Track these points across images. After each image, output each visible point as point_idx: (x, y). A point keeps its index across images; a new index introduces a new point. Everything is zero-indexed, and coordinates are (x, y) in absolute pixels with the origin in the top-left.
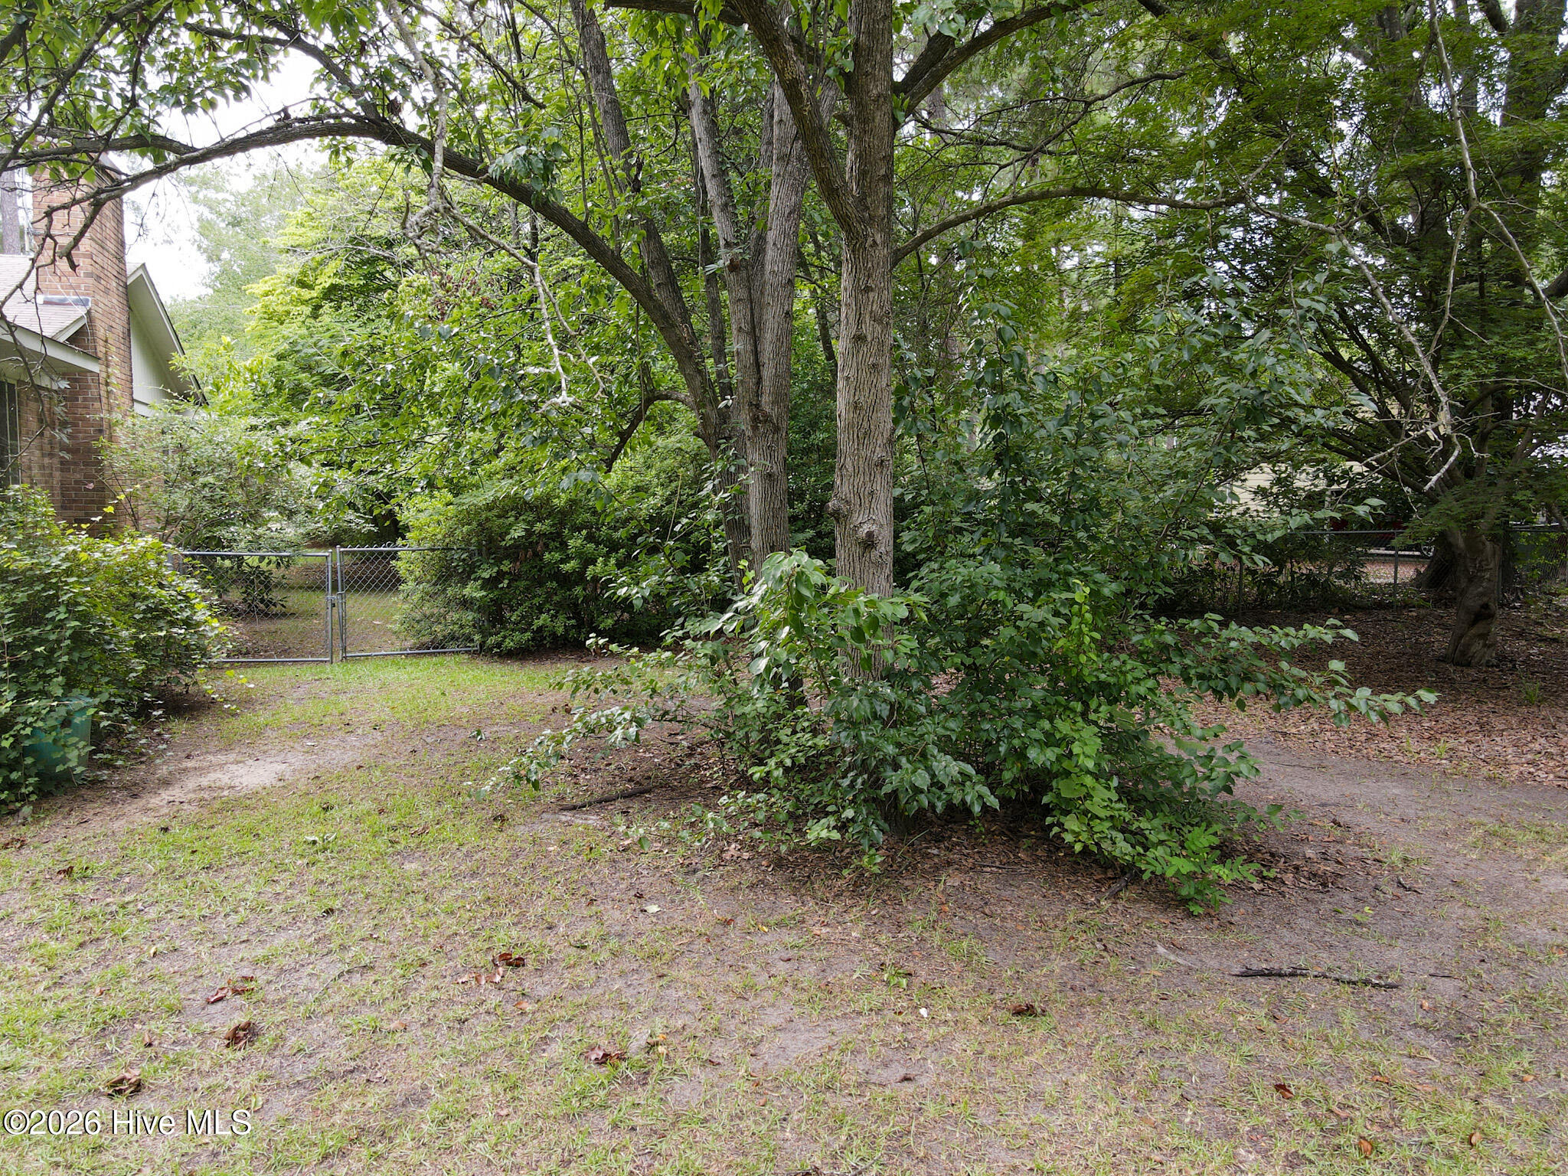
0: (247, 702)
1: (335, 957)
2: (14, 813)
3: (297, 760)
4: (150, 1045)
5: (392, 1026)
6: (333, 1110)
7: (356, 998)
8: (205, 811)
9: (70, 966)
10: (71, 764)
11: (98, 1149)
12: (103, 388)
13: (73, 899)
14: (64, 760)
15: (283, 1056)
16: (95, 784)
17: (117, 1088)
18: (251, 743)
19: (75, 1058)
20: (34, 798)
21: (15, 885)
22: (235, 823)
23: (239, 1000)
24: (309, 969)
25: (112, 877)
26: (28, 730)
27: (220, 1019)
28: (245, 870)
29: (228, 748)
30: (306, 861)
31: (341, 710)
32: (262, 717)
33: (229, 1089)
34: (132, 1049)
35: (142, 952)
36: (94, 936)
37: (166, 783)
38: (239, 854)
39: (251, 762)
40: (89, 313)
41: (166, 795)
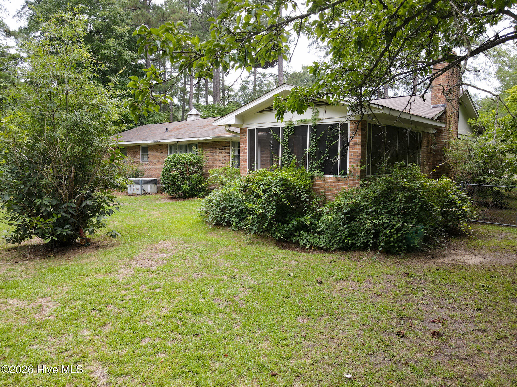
0: (481, 236)
1: (475, 324)
2: (400, 255)
3: (489, 258)
4: (411, 327)
5: (484, 351)
6: (454, 367)
7: (476, 338)
8: (452, 267)
9: (400, 299)
10: (416, 244)
11: (388, 346)
12: (447, 131)
13: (407, 282)
14: (414, 243)
15: (446, 345)
16: (423, 251)
17: (398, 333)
18: (476, 250)
19: (392, 322)
20: (405, 252)
21: (394, 274)
22: (460, 273)
23: (440, 325)
24: (465, 324)
25: (418, 279)
26: (405, 232)
27: (433, 328)
28: (457, 288)
29: (467, 250)
30: (478, 291)
31: (514, 245)
32: (483, 242)
33: (427, 347)
34: (406, 326)
35: (419, 301)
36: (408, 293)
37: (444, 256)
38: (457, 283)
39: (473, 256)
40: (445, 109)
41: (442, 260)
